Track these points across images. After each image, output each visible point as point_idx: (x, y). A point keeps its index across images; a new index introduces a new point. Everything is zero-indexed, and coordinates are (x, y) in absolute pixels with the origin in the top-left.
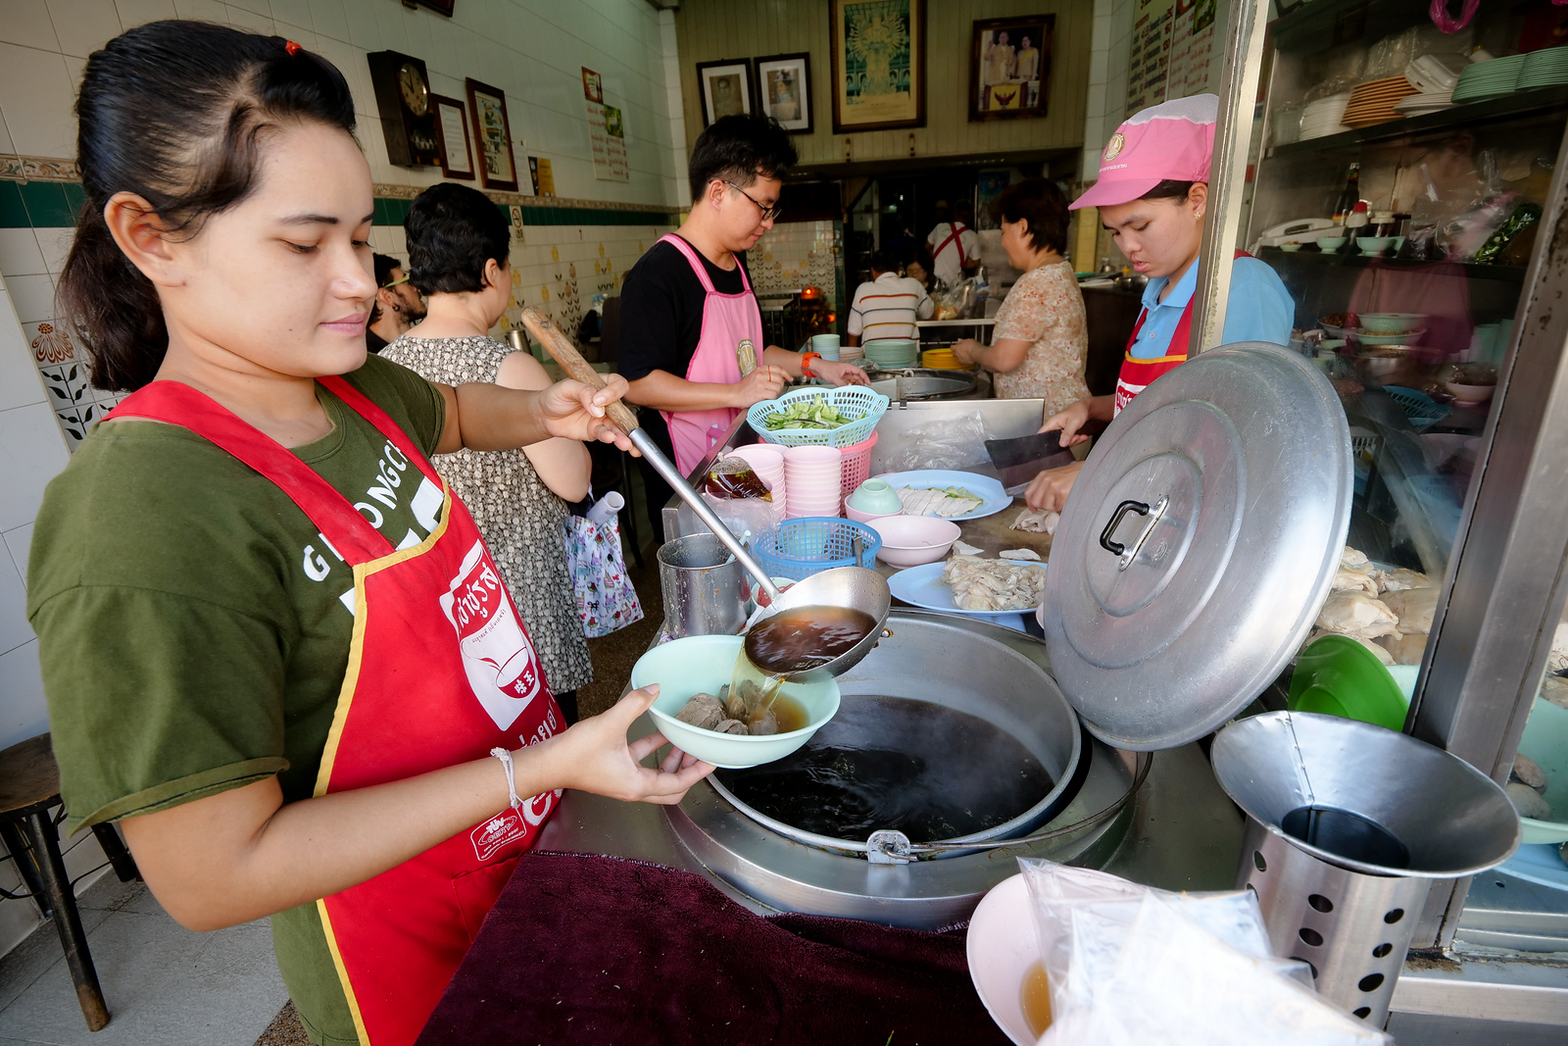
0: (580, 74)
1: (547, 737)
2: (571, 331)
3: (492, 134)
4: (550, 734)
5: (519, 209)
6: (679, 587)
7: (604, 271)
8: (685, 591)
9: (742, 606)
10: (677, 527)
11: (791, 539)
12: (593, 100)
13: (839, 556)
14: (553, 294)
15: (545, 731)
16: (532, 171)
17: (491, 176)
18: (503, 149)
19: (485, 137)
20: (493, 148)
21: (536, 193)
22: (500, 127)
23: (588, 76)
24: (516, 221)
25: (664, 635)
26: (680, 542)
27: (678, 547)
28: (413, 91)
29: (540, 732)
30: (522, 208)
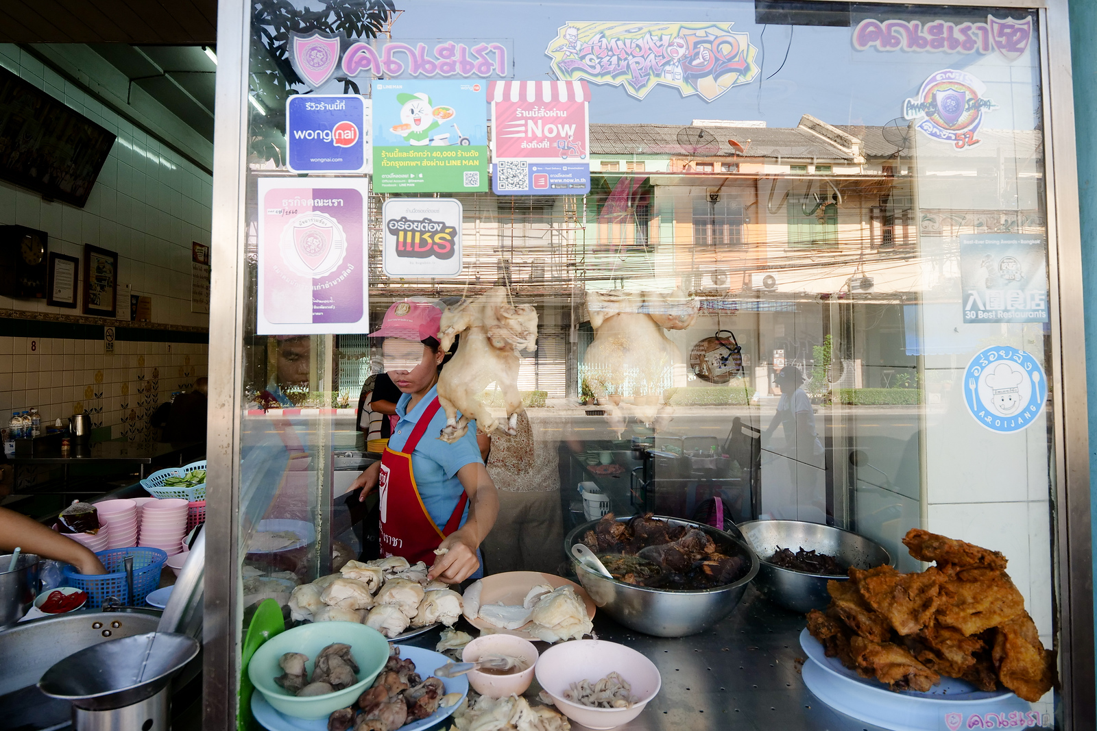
0: (191, 246)
2: (145, 417)
3: (99, 279)
5: (114, 329)
7: (187, 375)
12: (200, 262)
14: (132, 389)
16: (132, 304)
17: (91, 306)
18: (109, 290)
19: (93, 280)
20: (98, 288)
21: (133, 318)
22: (109, 275)
23: (198, 247)
24: (109, 338)
28: (31, 249)
30: (116, 328)
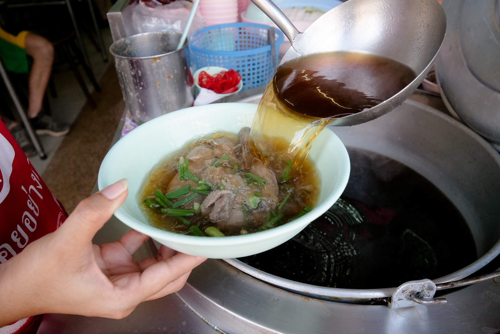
1: (23, 241)
4: (26, 237)
6: (135, 77)
8: (141, 79)
9: (189, 90)
10: (122, 31)
11: (211, 41)
13: (255, 45)
15: (20, 235)
25: (128, 122)
26: (128, 41)
27: (127, 45)
29: (14, 238)
